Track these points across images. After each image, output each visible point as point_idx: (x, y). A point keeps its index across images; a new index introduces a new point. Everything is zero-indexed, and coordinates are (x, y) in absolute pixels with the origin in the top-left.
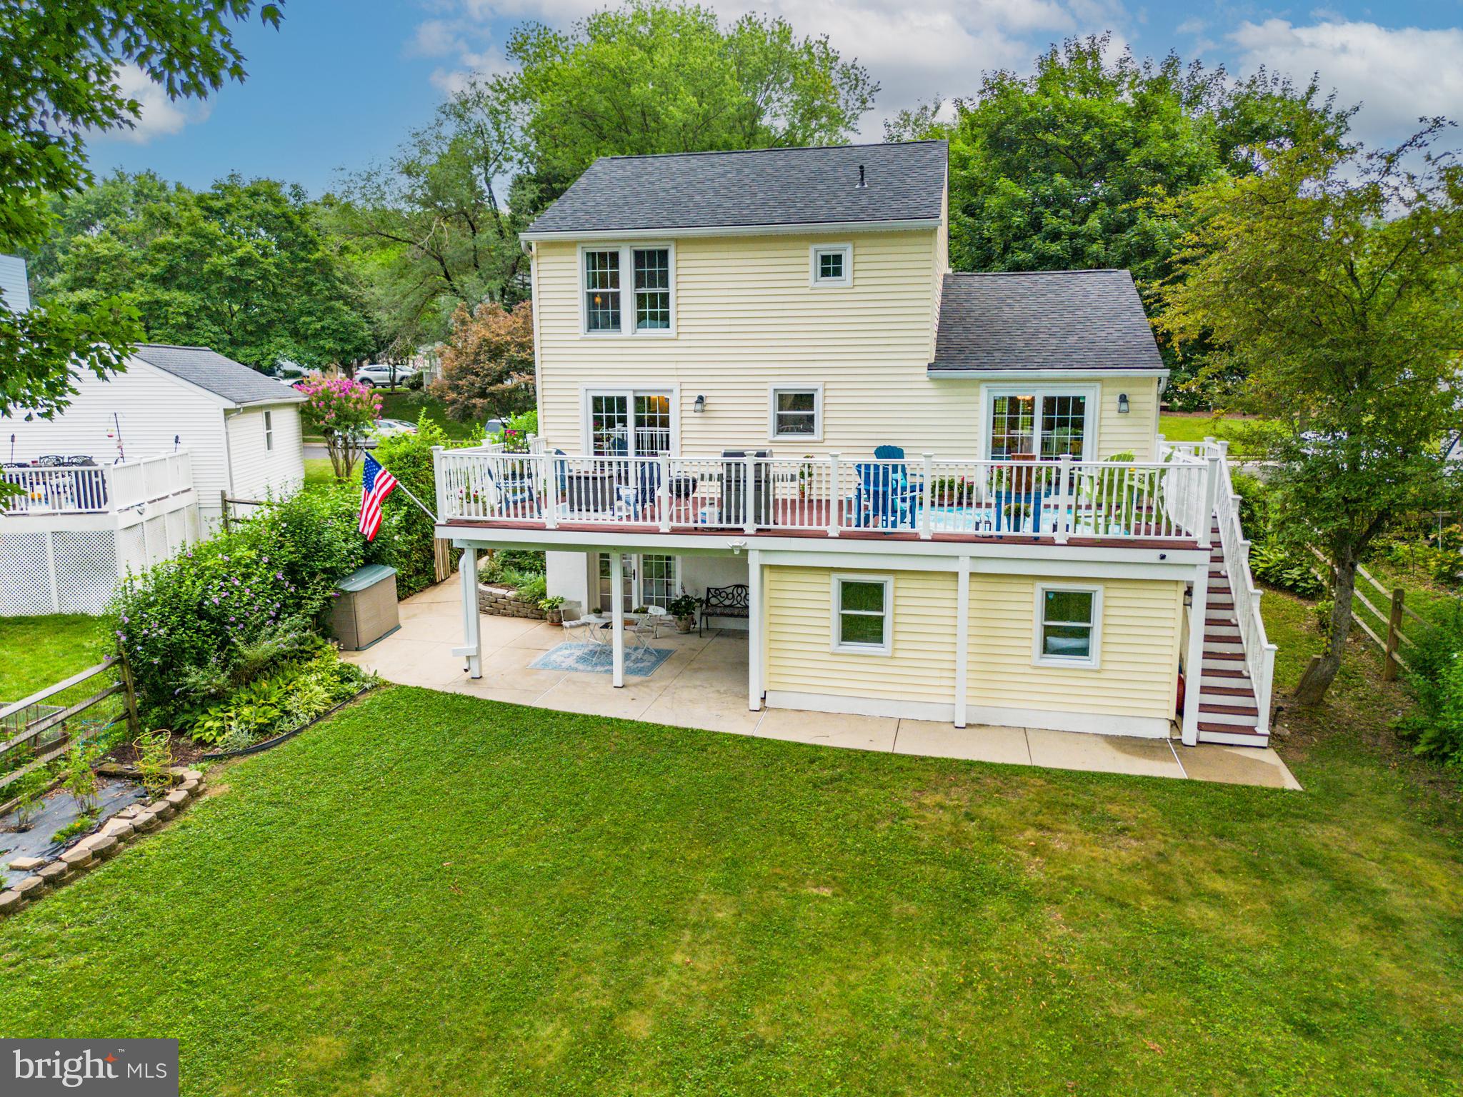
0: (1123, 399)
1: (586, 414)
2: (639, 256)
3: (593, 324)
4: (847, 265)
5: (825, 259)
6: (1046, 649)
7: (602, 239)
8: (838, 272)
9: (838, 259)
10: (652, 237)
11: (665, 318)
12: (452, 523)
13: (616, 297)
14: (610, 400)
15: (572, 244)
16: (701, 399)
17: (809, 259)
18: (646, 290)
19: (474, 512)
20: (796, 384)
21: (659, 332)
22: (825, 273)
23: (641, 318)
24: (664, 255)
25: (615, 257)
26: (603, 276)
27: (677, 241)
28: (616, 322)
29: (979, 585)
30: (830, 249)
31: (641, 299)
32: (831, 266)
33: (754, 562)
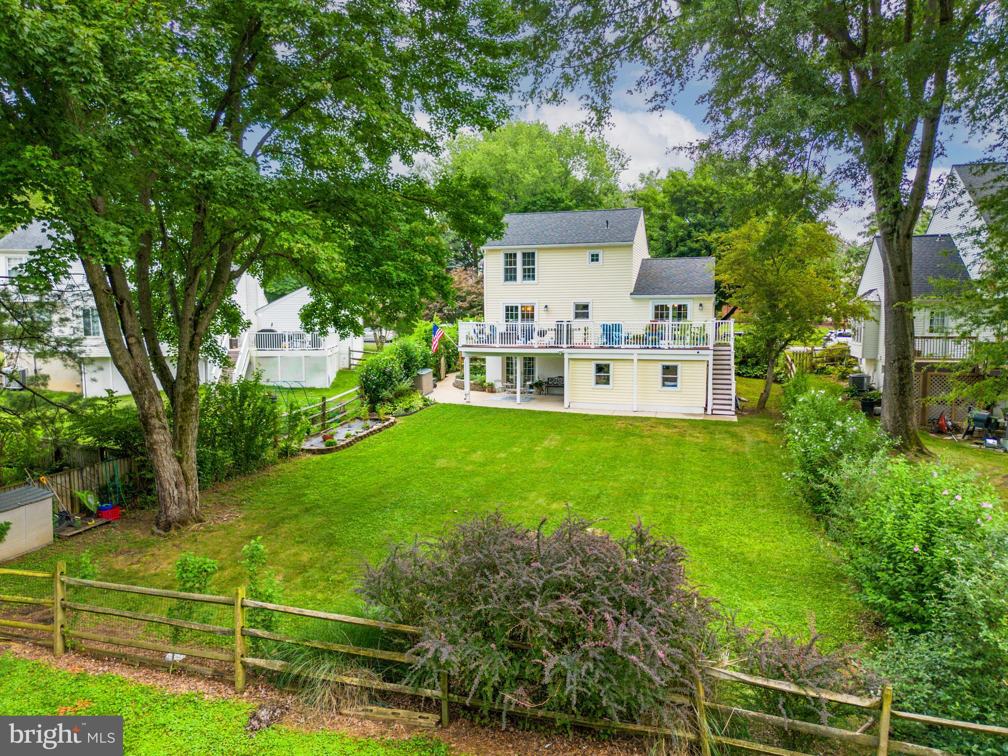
0: (701, 305)
1: (503, 313)
2: (524, 254)
3: (506, 279)
4: (600, 258)
5: (593, 255)
6: (664, 385)
7: (510, 249)
8: (597, 260)
9: (597, 255)
10: (529, 248)
11: (533, 277)
12: (463, 346)
13: (515, 269)
14: (512, 307)
15: (500, 250)
16: (546, 307)
17: (587, 255)
18: (527, 267)
19: (470, 343)
20: (582, 301)
21: (531, 282)
22: (593, 260)
23: (524, 276)
24: (533, 254)
25: (515, 255)
26: (511, 262)
27: (538, 249)
28: (515, 279)
29: (641, 364)
30: (595, 252)
31: (524, 270)
32: (595, 258)
33: (566, 357)
